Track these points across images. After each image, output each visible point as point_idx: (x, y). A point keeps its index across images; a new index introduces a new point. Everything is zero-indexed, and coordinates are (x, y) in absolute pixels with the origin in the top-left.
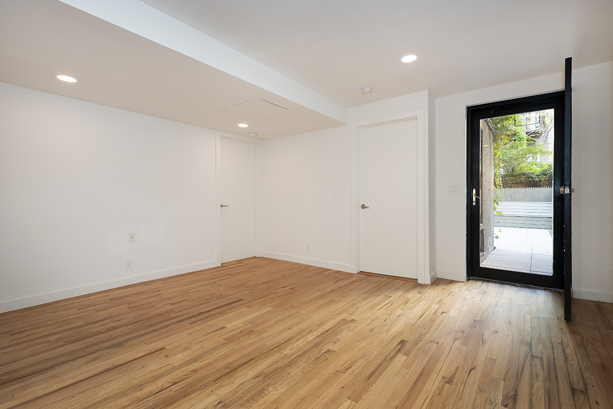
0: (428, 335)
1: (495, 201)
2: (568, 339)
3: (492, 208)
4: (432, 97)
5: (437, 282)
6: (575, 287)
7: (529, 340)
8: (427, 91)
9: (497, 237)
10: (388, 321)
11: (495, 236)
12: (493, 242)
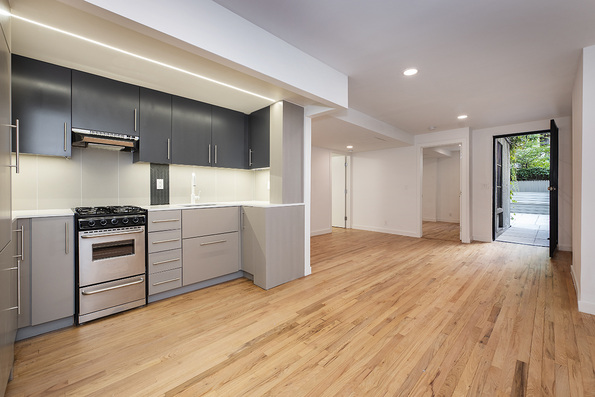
0: (476, 261)
1: (511, 192)
2: (549, 264)
3: (509, 197)
4: (471, 130)
5: (473, 242)
6: (559, 244)
7: (529, 264)
8: (468, 128)
9: (512, 219)
10: (452, 256)
11: (511, 217)
12: (509, 221)
